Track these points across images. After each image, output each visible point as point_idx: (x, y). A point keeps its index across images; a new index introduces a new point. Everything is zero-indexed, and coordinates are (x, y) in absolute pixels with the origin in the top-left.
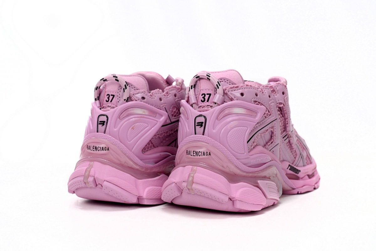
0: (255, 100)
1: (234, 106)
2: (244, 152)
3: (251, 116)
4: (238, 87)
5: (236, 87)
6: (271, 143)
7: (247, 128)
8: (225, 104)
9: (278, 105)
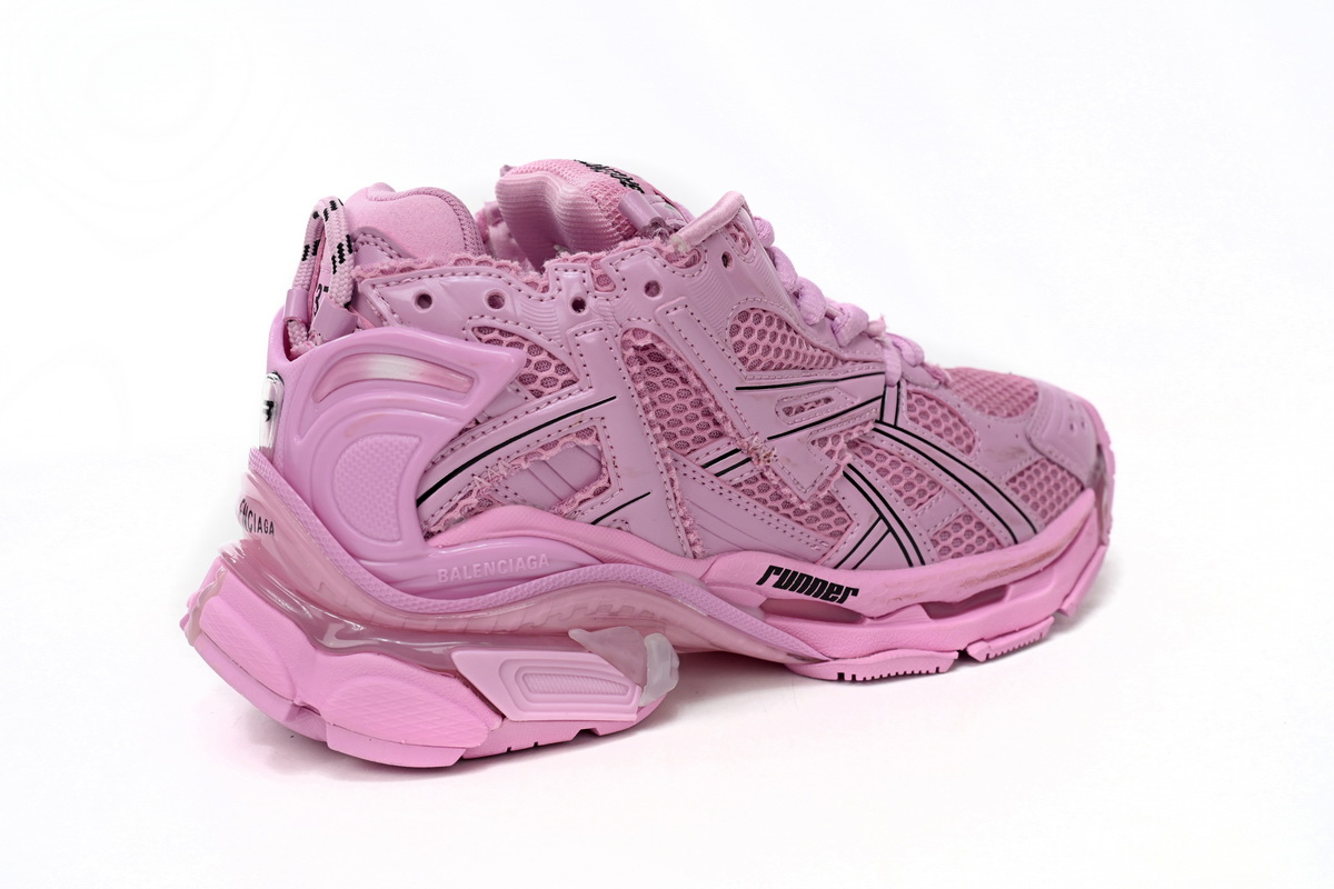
0: (486, 321)
1: (369, 350)
2: (396, 537)
3: (445, 390)
4: (410, 269)
5: (403, 270)
6: (597, 494)
7: (416, 440)
8: (358, 335)
9: (629, 336)
